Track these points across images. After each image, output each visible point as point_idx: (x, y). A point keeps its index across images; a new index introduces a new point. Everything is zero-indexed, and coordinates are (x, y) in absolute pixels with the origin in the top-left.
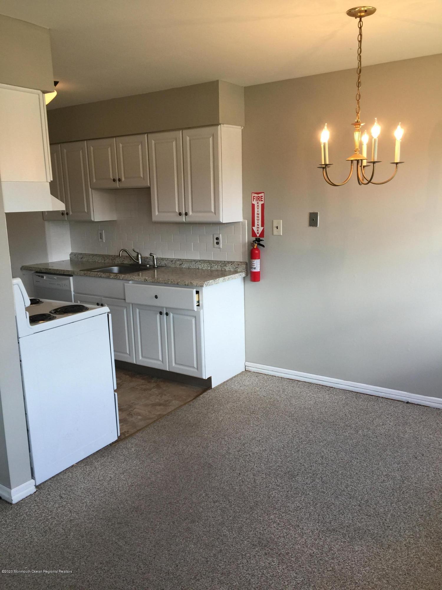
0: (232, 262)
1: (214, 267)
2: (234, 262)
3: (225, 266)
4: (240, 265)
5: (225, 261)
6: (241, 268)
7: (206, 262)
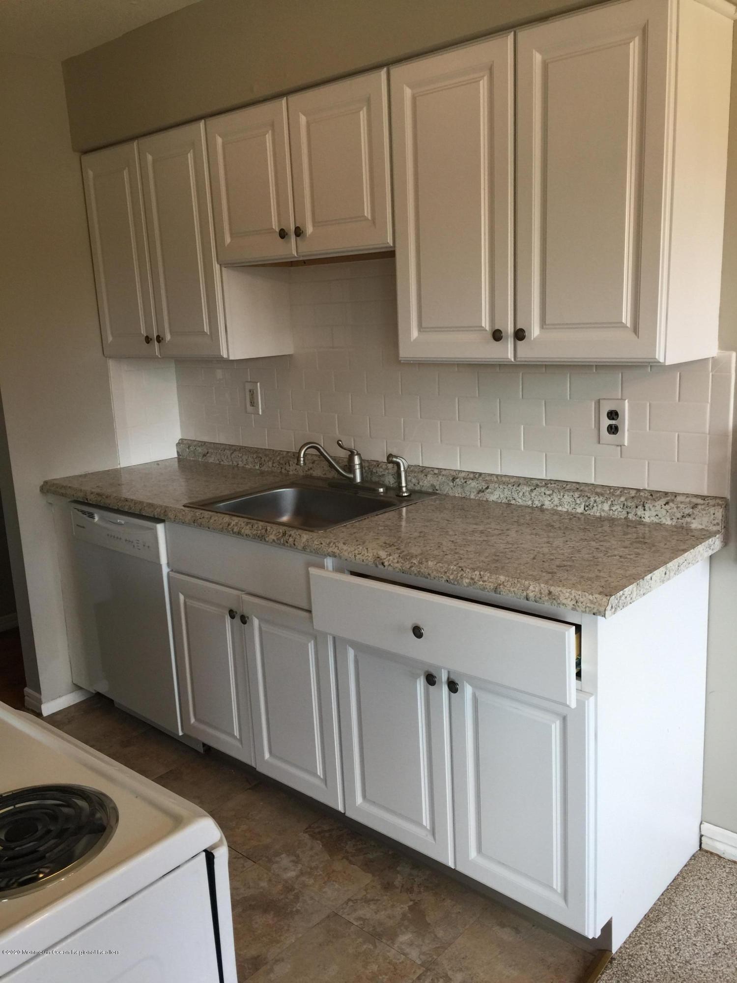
0: (666, 494)
1: (600, 506)
2: (676, 495)
3: (640, 507)
4: (700, 507)
5: (638, 490)
6: (705, 520)
7: (568, 487)
